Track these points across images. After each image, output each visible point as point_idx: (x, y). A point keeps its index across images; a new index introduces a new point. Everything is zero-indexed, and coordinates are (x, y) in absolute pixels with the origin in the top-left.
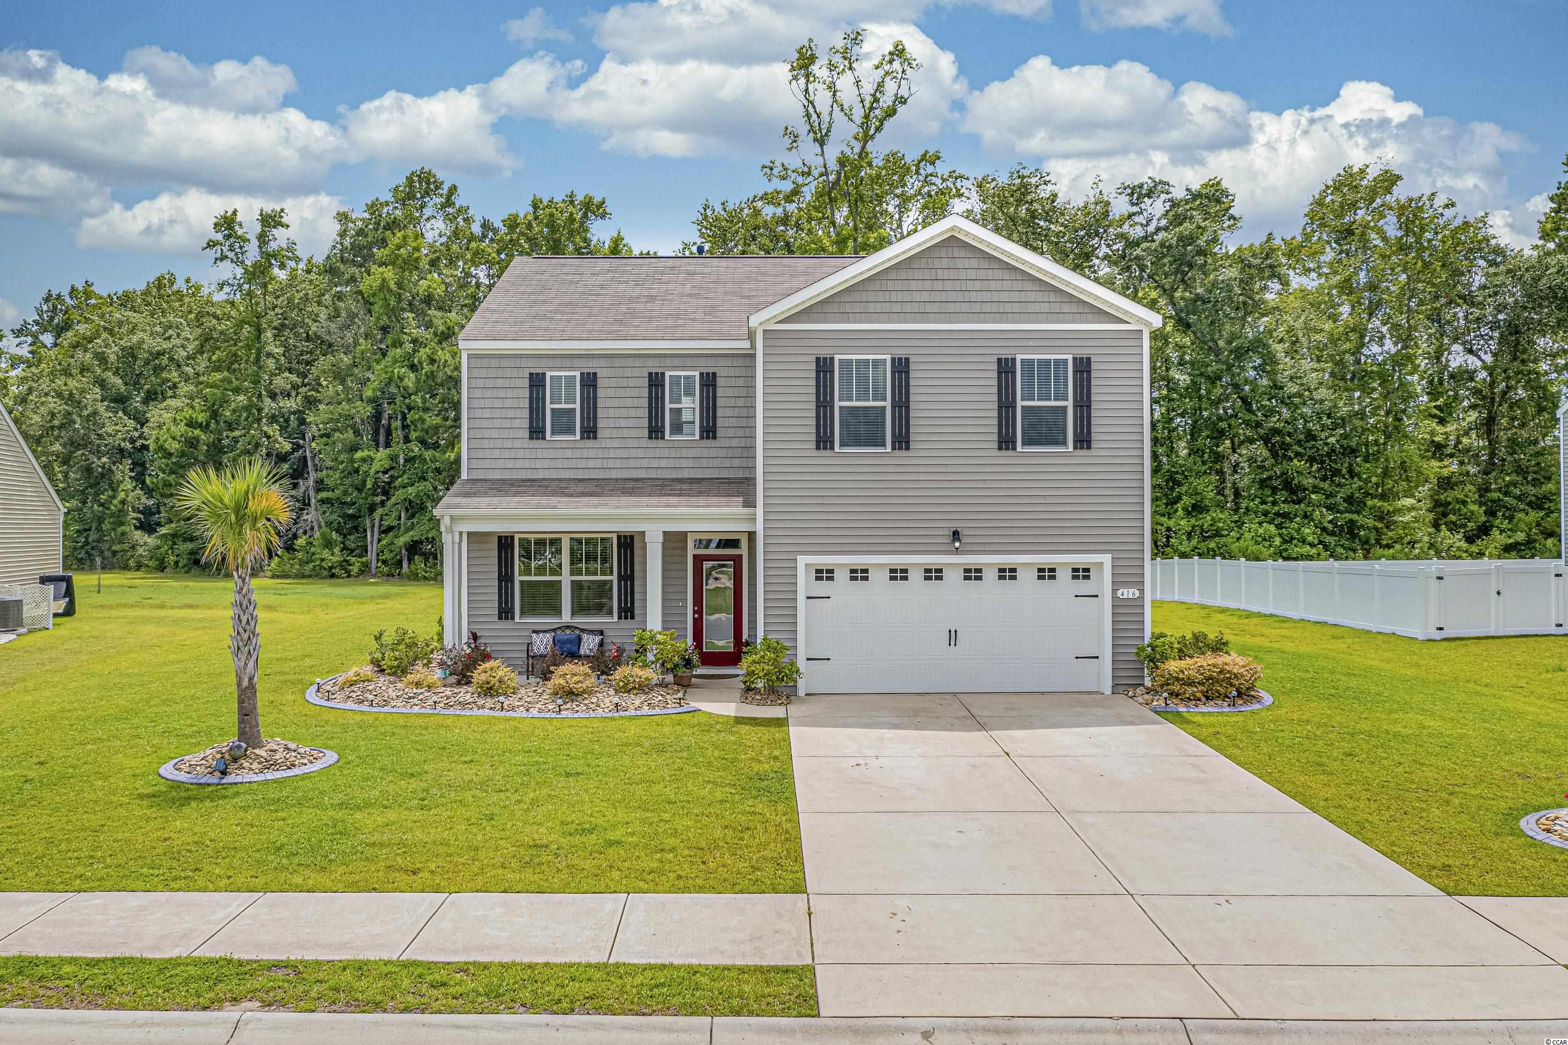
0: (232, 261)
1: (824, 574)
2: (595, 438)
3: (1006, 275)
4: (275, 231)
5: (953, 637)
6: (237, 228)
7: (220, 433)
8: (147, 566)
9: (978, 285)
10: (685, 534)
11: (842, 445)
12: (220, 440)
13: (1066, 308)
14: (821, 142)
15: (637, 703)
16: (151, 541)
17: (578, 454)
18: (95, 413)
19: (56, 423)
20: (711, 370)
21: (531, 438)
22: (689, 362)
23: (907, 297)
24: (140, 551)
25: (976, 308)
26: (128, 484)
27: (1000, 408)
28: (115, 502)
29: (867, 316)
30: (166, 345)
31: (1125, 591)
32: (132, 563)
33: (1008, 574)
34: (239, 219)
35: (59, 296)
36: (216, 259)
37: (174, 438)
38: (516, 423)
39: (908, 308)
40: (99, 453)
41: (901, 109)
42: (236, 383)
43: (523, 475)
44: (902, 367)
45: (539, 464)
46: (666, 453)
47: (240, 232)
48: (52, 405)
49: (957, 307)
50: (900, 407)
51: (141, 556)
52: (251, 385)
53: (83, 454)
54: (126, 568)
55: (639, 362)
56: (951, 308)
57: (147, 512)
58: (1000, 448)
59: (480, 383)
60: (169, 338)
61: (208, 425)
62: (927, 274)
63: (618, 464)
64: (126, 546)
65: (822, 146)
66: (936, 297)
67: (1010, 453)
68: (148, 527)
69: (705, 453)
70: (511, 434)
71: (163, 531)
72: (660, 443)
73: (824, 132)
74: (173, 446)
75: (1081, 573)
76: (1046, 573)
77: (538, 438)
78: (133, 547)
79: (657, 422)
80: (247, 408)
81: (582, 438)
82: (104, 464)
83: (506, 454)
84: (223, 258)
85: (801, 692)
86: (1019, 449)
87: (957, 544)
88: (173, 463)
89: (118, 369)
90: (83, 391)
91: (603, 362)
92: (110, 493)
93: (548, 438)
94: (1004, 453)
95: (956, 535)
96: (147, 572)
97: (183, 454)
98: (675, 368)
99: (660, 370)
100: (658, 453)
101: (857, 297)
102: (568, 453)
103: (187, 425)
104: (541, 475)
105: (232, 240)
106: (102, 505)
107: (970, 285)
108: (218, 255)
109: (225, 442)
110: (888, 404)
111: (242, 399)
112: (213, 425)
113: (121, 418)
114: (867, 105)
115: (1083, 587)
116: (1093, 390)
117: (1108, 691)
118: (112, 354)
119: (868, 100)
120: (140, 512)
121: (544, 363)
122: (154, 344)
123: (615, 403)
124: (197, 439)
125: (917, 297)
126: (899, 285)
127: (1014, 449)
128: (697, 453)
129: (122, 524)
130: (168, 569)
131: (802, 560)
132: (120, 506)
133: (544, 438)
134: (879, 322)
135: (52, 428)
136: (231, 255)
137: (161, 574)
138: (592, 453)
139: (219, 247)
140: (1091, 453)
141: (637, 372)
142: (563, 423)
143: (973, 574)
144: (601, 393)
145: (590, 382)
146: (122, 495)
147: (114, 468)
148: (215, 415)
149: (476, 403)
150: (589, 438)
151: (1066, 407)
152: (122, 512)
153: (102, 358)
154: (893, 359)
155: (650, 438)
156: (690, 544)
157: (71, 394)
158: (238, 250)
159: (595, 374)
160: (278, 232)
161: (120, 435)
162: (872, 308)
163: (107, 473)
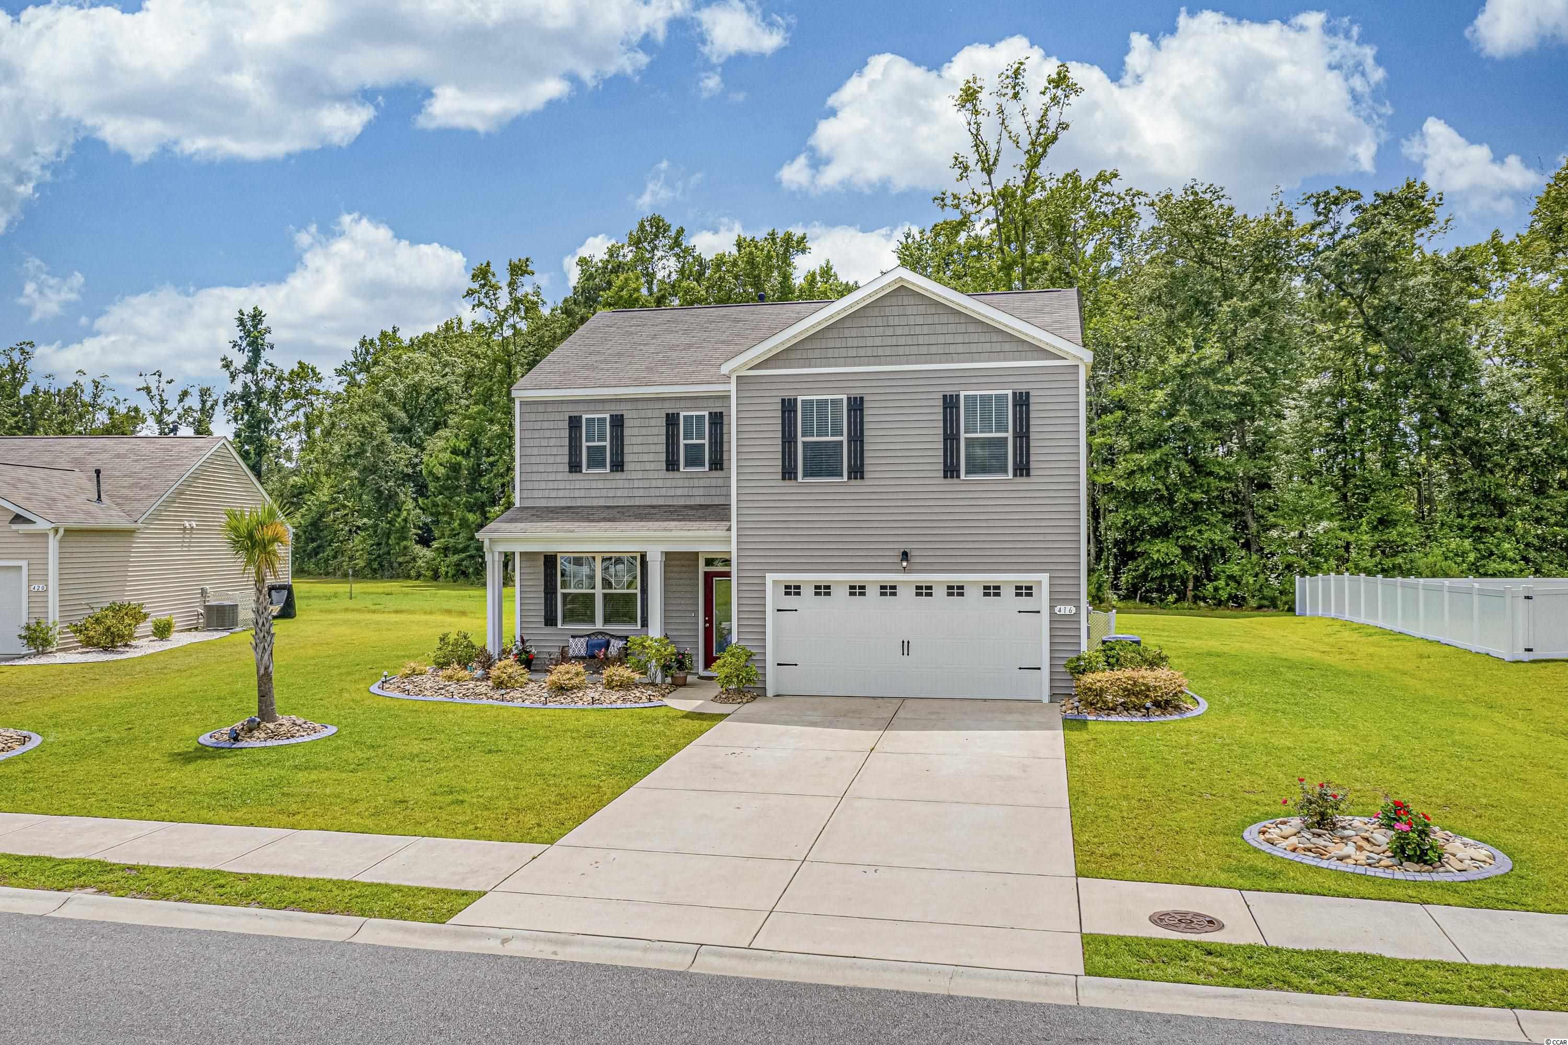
0: (486, 307)
1: (792, 590)
2: (622, 470)
3: (952, 319)
4: (522, 279)
5: (906, 647)
6: (491, 277)
7: (479, 459)
8: (425, 576)
9: (926, 330)
10: (697, 553)
11: (805, 475)
12: (479, 465)
13: (1007, 347)
14: (989, 172)
15: (614, 698)
16: (427, 553)
17: (608, 484)
18: (383, 443)
19: (352, 452)
20: (718, 410)
21: (570, 472)
22: (700, 403)
23: (861, 342)
24: (420, 562)
25: (924, 350)
26: (410, 504)
27: (945, 440)
28: (399, 520)
29: (826, 361)
30: (443, 382)
31: (1063, 607)
32: (413, 573)
33: (956, 590)
34: (492, 269)
35: (372, 340)
36: (474, 306)
37: (441, 465)
38: (558, 459)
39: (862, 352)
40: (387, 479)
41: (1062, 135)
42: (490, 415)
43: (563, 503)
44: (857, 406)
45: (577, 494)
46: (680, 483)
47: (493, 282)
48: (350, 437)
49: (907, 350)
50: (855, 441)
51: (420, 567)
52: (503, 416)
53: (373, 479)
54: (408, 577)
55: (658, 405)
56: (901, 351)
57: (426, 528)
58: (945, 477)
59: (530, 425)
60: (446, 375)
61: (469, 452)
62: (879, 322)
63: (641, 492)
64: (407, 558)
65: (989, 175)
66: (889, 341)
67: (955, 481)
68: (425, 541)
69: (714, 482)
70: (555, 468)
71: (435, 545)
72: (676, 475)
73: (991, 163)
74: (441, 471)
75: (1024, 591)
76: (992, 591)
77: (576, 472)
78: (414, 559)
79: (673, 455)
80: (499, 436)
81: (612, 471)
82: (391, 487)
83: (551, 485)
84: (480, 304)
85: (770, 693)
86: (963, 476)
87: (905, 564)
88: (440, 486)
89: (404, 404)
90: (373, 425)
91: (629, 406)
92: (396, 512)
93: (584, 471)
94: (949, 481)
95: (905, 555)
96: (425, 581)
97: (448, 478)
98: (689, 409)
99: (675, 411)
100: (674, 483)
101: (817, 344)
102: (600, 485)
103: (452, 453)
104: (579, 503)
105: (487, 288)
106: (389, 522)
107: (918, 330)
108: (476, 302)
109: (483, 467)
110: (844, 439)
111: (496, 428)
112: (473, 452)
113: (404, 447)
114: (1034, 132)
115: (1025, 603)
116: (1032, 422)
117: (1046, 700)
118: (399, 390)
119: (1035, 126)
120: (420, 528)
121: (581, 407)
122: (431, 380)
123: (639, 440)
124: (459, 464)
125: (870, 342)
126: (854, 332)
127: (958, 477)
128: (706, 482)
129: (405, 539)
130: (440, 579)
131: (770, 578)
132: (402, 524)
133: (581, 471)
134: (836, 366)
135: (349, 457)
136: (487, 302)
137: (435, 583)
138: (620, 484)
139: (476, 295)
140: (1031, 479)
141: (656, 413)
142: (596, 459)
143: (924, 591)
144: (627, 432)
145: (618, 422)
146: (405, 513)
147: (398, 490)
148: (475, 443)
149: (527, 442)
150: (617, 471)
151: (1007, 438)
152: (404, 528)
153: (391, 396)
154: (849, 399)
155: (667, 470)
156: (701, 563)
157: (364, 427)
158: (493, 297)
159: (622, 416)
160: (526, 279)
161: (402, 463)
162: (830, 353)
163: (392, 496)
